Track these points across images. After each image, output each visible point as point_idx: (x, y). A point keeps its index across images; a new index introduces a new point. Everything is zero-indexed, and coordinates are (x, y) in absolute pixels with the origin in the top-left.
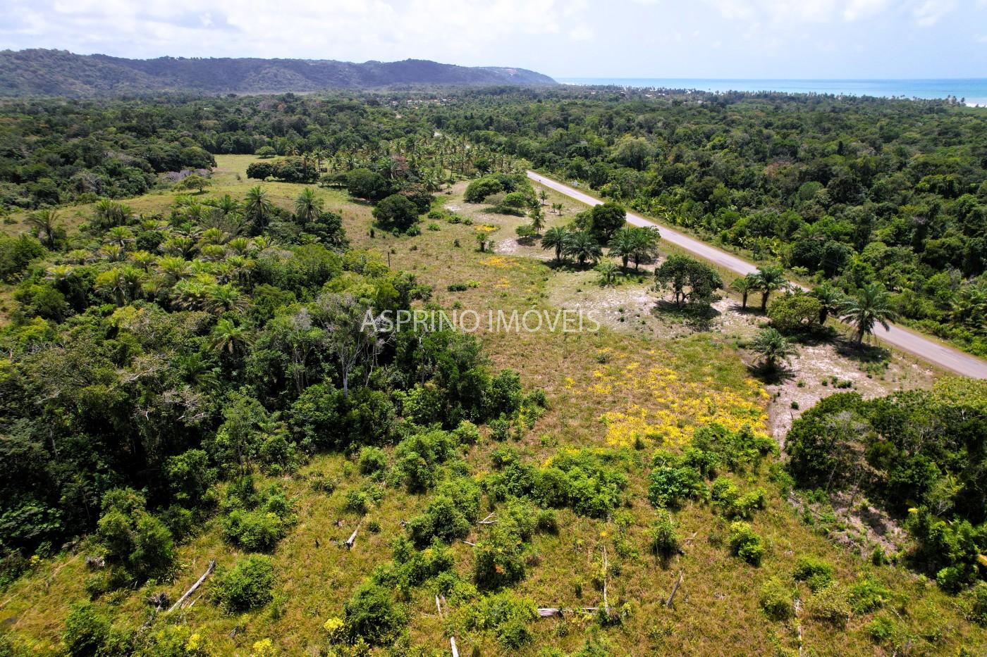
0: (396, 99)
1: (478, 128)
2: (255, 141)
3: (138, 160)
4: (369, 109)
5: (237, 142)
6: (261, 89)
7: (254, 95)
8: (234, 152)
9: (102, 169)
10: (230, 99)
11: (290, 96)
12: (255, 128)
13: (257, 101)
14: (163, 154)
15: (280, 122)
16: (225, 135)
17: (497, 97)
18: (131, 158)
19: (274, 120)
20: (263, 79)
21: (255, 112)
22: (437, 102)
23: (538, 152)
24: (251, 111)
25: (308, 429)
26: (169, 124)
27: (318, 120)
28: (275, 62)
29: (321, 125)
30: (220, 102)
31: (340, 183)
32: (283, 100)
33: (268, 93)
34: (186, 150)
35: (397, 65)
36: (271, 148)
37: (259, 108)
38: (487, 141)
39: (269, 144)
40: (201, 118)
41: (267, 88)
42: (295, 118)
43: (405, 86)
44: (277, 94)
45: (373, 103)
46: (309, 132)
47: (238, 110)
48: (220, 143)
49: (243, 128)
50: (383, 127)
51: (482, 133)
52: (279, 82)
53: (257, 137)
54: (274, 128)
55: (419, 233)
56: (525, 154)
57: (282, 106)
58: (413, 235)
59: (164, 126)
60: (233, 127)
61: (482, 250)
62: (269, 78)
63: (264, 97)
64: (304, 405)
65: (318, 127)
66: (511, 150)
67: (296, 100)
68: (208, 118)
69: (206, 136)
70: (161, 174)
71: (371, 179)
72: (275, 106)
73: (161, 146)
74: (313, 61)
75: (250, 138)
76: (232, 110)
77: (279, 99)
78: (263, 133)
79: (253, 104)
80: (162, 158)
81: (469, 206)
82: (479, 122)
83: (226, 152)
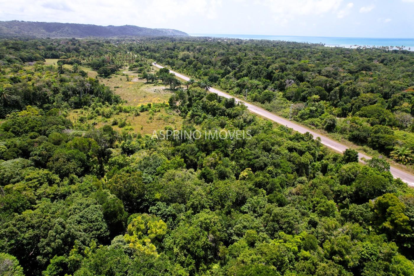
0: (118, 41)
1: (143, 51)
2: (60, 54)
3: (16, 57)
4: (105, 44)
5: (52, 54)
6: (61, 36)
7: (58, 38)
8: (51, 58)
9: (5, 60)
10: (48, 40)
11: (74, 39)
12: (59, 50)
13: (60, 40)
14: (25, 56)
15: (69, 48)
16: (48, 52)
17: (157, 41)
18: (15, 57)
19: (66, 47)
20: (62, 32)
21: (59, 45)
22: (135, 42)
23: (158, 57)
24: (57, 44)
25: (73, 104)
26: (25, 47)
27: (83, 47)
28: (67, 24)
29: (85, 49)
30: (44, 41)
31: (89, 65)
32: (71, 40)
33: (64, 38)
34: (34, 55)
35: (121, 27)
36: (66, 57)
37: (60, 43)
38: (145, 55)
39: (65, 55)
40: (37, 46)
41: (64, 36)
42: (75, 47)
43: (124, 36)
44: (68, 38)
45: (108, 42)
46: (80, 52)
47: (52, 44)
48: (46, 54)
49: (55, 50)
50: (108, 50)
51: (143, 52)
52: (70, 33)
53: (60, 53)
54: (67, 50)
55: (111, 78)
56: (155, 59)
57: (70, 43)
58: (109, 78)
59: (23, 48)
60: (50, 49)
61: (128, 81)
62: (65, 31)
63: (63, 39)
64: (72, 99)
65: (84, 50)
66: (151, 57)
67: (76, 41)
68: (40, 46)
69: (40, 52)
70: (26, 63)
71: (97, 64)
72: (68, 43)
73: (24, 54)
74: (84, 25)
75: (58, 53)
76: (49, 44)
77: (69, 40)
78: (62, 51)
79: (58, 42)
80: (25, 58)
81: (129, 72)
82: (143, 49)
83: (49, 58)
